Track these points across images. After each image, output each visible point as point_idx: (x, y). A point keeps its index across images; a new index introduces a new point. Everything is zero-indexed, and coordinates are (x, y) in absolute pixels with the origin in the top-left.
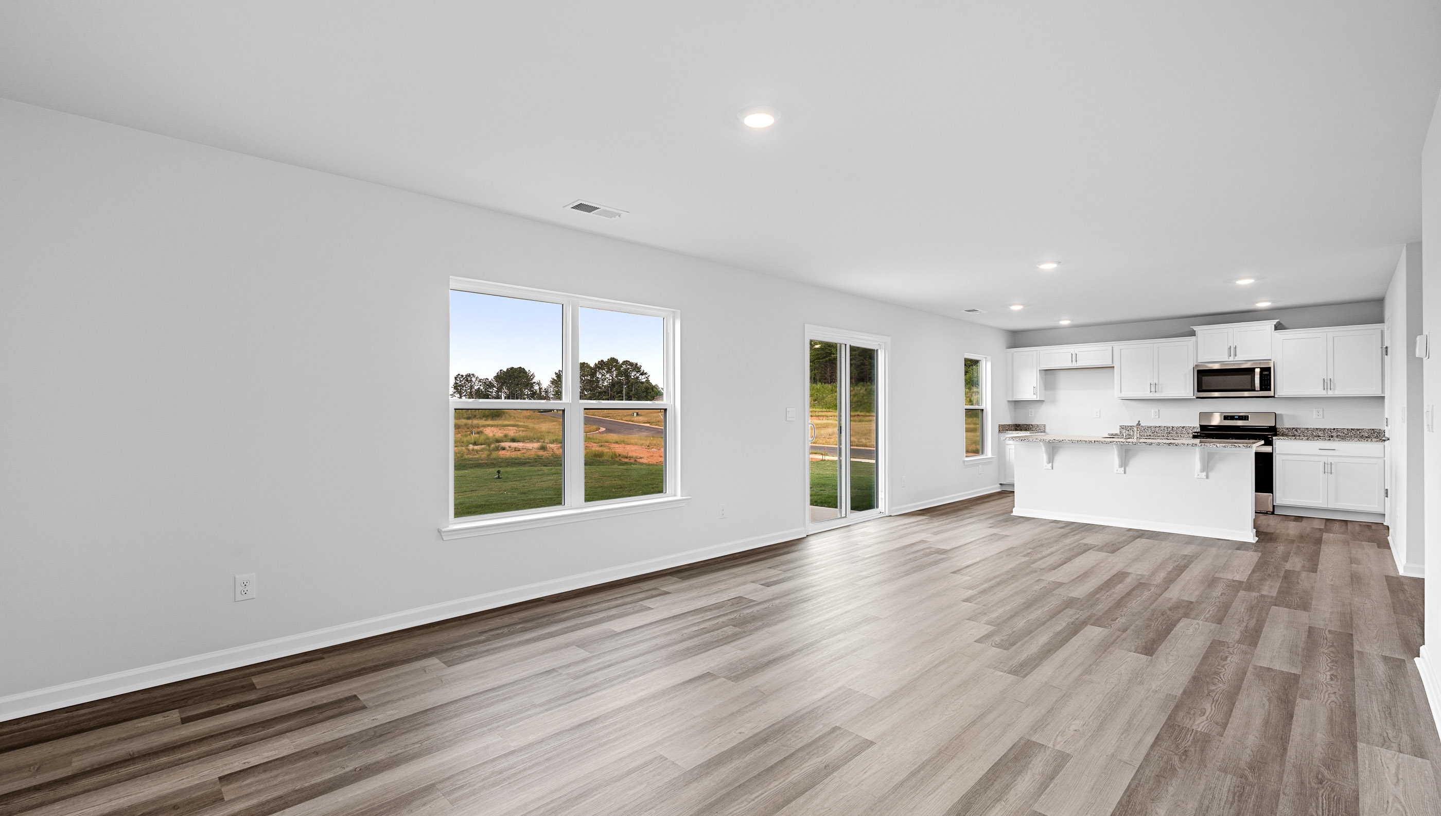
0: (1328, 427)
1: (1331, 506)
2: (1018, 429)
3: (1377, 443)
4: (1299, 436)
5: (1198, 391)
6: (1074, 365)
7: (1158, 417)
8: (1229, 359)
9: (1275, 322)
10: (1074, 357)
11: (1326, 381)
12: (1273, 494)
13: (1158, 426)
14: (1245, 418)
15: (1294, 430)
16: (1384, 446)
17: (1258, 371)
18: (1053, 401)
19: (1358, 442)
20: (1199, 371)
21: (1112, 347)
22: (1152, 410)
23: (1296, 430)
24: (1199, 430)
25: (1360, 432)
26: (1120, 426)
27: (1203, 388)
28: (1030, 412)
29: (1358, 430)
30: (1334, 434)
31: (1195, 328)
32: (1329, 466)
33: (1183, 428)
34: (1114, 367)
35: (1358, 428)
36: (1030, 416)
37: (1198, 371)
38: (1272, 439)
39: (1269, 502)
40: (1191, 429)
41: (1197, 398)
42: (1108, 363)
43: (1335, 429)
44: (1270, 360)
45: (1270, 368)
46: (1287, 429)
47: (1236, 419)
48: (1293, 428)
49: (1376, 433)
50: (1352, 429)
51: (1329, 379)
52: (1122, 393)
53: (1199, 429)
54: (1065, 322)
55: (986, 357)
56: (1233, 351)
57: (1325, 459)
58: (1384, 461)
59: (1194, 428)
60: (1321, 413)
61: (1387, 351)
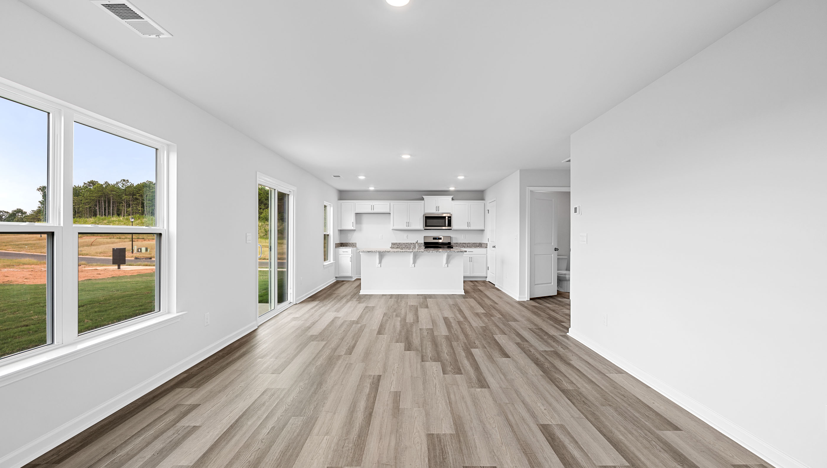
1: (472, 275)
2: (342, 245)
3: (485, 248)
4: (458, 246)
5: (426, 226)
6: (372, 211)
7: (407, 238)
8: (436, 212)
9: (452, 197)
10: (373, 207)
11: (468, 223)
13: (407, 243)
14: (440, 239)
16: (487, 250)
17: (447, 218)
18: (360, 230)
19: (480, 248)
20: (426, 217)
21: (390, 203)
22: (406, 235)
23: (457, 244)
25: (478, 244)
26: (392, 243)
27: (427, 225)
28: (348, 236)
29: (476, 243)
30: (469, 245)
31: (424, 197)
32: (471, 258)
33: (418, 243)
34: (390, 213)
36: (348, 238)
41: (425, 229)
42: (388, 211)
43: (469, 243)
44: (451, 213)
45: (451, 217)
46: (454, 243)
47: (437, 239)
50: (474, 243)
52: (394, 226)
53: (424, 244)
54: (372, 188)
55: (330, 205)
56: (438, 208)
57: (469, 256)
58: (487, 256)
59: (422, 243)
60: (465, 236)
61: (488, 211)
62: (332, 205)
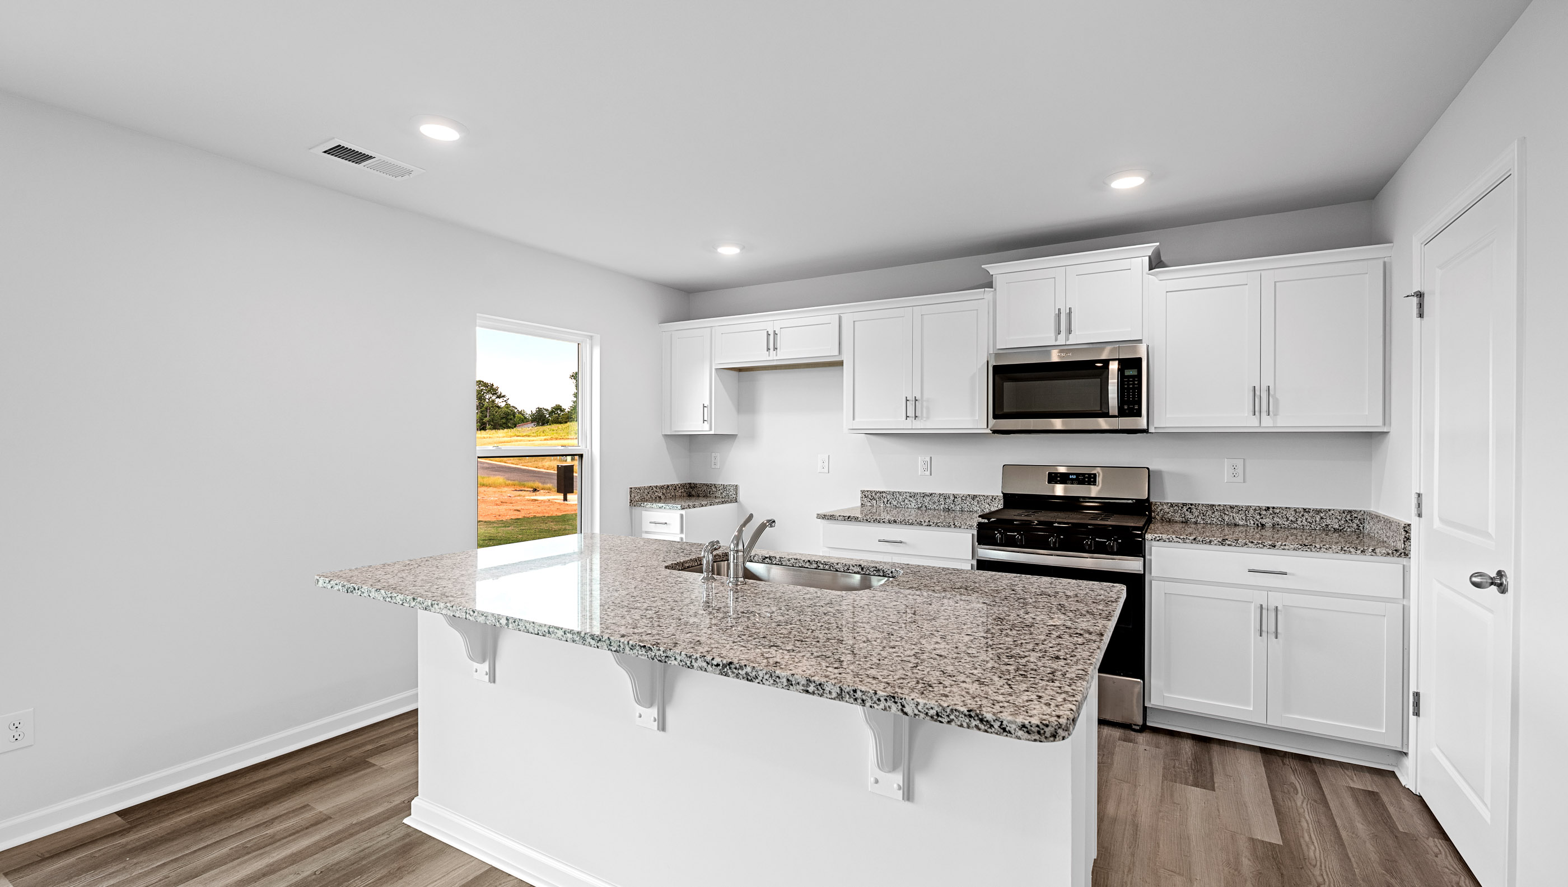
0: (1255, 504)
2: (693, 493)
3: (1389, 559)
4: (1196, 523)
5: (995, 417)
6: (776, 358)
7: (928, 473)
8: (1056, 340)
9: (1148, 249)
10: (772, 342)
11: (1258, 393)
12: (1143, 679)
13: (928, 491)
14: (1088, 479)
15: (1185, 509)
16: (1405, 570)
17: (1114, 366)
18: (752, 436)
19: (1341, 555)
20: (997, 370)
21: (840, 318)
22: (918, 456)
23: (1190, 510)
24: (999, 505)
25: (1322, 518)
26: (863, 492)
27: (1007, 410)
28: (713, 459)
29: (1318, 512)
30: (1268, 521)
31: (993, 269)
32: (1272, 615)
33: (974, 497)
34: (840, 364)
35: (1319, 507)
36: (713, 466)
37: (995, 367)
38: (1144, 539)
39: (1135, 701)
40: (988, 501)
41: (995, 432)
42: (827, 351)
43: (1268, 508)
44: (1140, 341)
45: (1140, 360)
46: (1172, 505)
47: (1073, 481)
48: (1184, 505)
49: (1357, 521)
50: (1304, 509)
51: (1264, 388)
52: (857, 419)
53: (1002, 502)
55: (591, 336)
56: (1064, 320)
57: (1260, 598)
58: (1405, 611)
59: (994, 498)
60: (1240, 470)
61: (1421, 306)
62: (597, 337)
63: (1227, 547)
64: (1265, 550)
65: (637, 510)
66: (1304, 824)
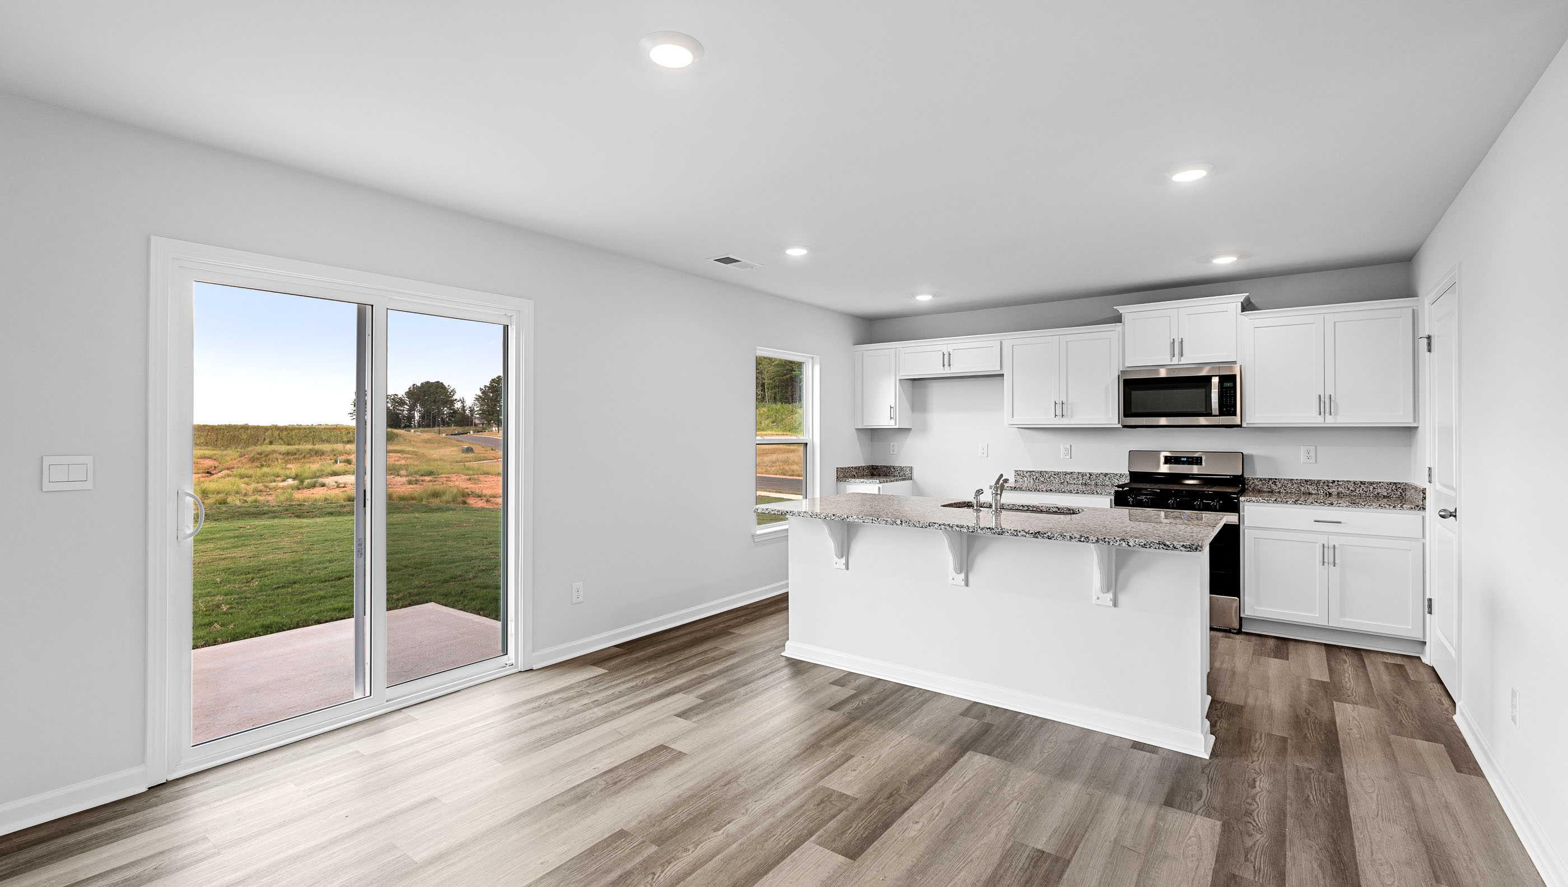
0: (1323, 478)
1: (1333, 624)
2: (875, 473)
3: (1412, 512)
4: (1279, 492)
5: (1126, 415)
6: (947, 372)
7: (1069, 457)
8: (1171, 360)
9: (1241, 297)
10: (947, 359)
11: (1322, 399)
12: (1239, 597)
13: (1069, 471)
14: (1197, 461)
15: (1271, 482)
16: (1423, 518)
17: (1215, 380)
18: (924, 429)
19: (1379, 510)
20: (1127, 382)
21: (1001, 343)
22: (1061, 444)
23: (1274, 483)
24: (1127, 481)
25: (1374, 488)
26: (1016, 471)
27: (1133, 411)
28: (891, 448)
29: (1371, 484)
30: (1334, 491)
31: (1122, 309)
32: (1331, 551)
33: (1106, 475)
34: (1002, 375)
35: (1372, 480)
36: (891, 453)
37: (1125, 381)
38: (1239, 501)
39: (1233, 611)
40: (1117, 477)
41: (1124, 426)
42: (993, 368)
43: (1334, 481)
44: (1235, 362)
45: (1235, 376)
46: (1261, 480)
47: (1184, 463)
48: (1270, 479)
49: (1400, 490)
50: (1361, 482)
51: (1327, 396)
52: (1015, 417)
53: (1128, 478)
54: (924, 299)
55: (813, 357)
56: (1177, 347)
57: (1323, 539)
58: (1424, 545)
59: (1121, 475)
60: (1313, 454)
61: (1429, 344)
62: (817, 358)
63: (1298, 506)
64: (1326, 507)
65: (842, 484)
66: (1347, 675)
